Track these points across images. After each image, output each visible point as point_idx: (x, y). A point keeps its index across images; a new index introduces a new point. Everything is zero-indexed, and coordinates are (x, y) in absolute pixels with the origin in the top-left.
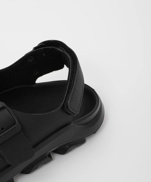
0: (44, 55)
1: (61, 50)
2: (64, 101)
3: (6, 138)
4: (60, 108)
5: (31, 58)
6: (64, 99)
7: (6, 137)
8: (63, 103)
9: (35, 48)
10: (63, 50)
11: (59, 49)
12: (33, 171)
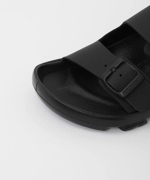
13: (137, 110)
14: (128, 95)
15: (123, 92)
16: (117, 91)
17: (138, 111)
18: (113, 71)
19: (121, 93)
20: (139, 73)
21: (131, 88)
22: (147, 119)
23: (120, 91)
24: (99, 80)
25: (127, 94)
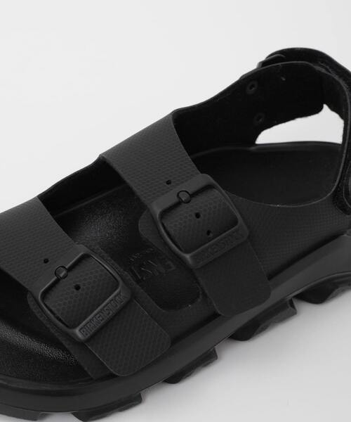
0: (284, 79)
1: (323, 71)
2: (338, 181)
3: (217, 252)
4: (329, 194)
5: (253, 86)
6: (339, 177)
7: (215, 250)
8: (336, 184)
9: (264, 64)
10: (327, 70)
11: (318, 68)
12: (257, 334)
13: (114, 373)
14: (92, 337)
15: (81, 329)
16: (67, 326)
17: (117, 376)
18: (62, 275)
19: (77, 331)
20: (121, 283)
21: (101, 318)
22: (142, 393)
23: (75, 327)
24: (28, 296)
25: (89, 335)
